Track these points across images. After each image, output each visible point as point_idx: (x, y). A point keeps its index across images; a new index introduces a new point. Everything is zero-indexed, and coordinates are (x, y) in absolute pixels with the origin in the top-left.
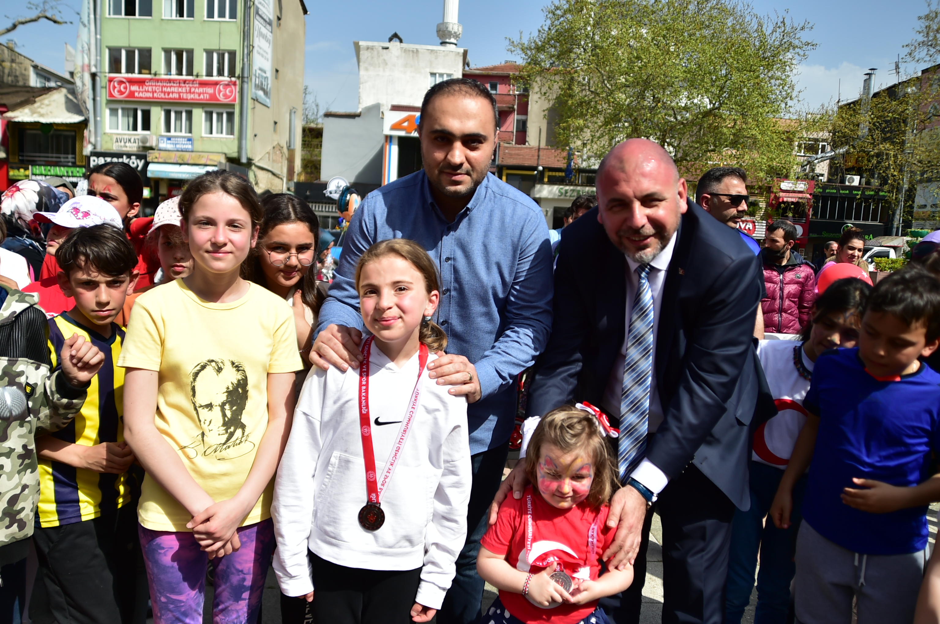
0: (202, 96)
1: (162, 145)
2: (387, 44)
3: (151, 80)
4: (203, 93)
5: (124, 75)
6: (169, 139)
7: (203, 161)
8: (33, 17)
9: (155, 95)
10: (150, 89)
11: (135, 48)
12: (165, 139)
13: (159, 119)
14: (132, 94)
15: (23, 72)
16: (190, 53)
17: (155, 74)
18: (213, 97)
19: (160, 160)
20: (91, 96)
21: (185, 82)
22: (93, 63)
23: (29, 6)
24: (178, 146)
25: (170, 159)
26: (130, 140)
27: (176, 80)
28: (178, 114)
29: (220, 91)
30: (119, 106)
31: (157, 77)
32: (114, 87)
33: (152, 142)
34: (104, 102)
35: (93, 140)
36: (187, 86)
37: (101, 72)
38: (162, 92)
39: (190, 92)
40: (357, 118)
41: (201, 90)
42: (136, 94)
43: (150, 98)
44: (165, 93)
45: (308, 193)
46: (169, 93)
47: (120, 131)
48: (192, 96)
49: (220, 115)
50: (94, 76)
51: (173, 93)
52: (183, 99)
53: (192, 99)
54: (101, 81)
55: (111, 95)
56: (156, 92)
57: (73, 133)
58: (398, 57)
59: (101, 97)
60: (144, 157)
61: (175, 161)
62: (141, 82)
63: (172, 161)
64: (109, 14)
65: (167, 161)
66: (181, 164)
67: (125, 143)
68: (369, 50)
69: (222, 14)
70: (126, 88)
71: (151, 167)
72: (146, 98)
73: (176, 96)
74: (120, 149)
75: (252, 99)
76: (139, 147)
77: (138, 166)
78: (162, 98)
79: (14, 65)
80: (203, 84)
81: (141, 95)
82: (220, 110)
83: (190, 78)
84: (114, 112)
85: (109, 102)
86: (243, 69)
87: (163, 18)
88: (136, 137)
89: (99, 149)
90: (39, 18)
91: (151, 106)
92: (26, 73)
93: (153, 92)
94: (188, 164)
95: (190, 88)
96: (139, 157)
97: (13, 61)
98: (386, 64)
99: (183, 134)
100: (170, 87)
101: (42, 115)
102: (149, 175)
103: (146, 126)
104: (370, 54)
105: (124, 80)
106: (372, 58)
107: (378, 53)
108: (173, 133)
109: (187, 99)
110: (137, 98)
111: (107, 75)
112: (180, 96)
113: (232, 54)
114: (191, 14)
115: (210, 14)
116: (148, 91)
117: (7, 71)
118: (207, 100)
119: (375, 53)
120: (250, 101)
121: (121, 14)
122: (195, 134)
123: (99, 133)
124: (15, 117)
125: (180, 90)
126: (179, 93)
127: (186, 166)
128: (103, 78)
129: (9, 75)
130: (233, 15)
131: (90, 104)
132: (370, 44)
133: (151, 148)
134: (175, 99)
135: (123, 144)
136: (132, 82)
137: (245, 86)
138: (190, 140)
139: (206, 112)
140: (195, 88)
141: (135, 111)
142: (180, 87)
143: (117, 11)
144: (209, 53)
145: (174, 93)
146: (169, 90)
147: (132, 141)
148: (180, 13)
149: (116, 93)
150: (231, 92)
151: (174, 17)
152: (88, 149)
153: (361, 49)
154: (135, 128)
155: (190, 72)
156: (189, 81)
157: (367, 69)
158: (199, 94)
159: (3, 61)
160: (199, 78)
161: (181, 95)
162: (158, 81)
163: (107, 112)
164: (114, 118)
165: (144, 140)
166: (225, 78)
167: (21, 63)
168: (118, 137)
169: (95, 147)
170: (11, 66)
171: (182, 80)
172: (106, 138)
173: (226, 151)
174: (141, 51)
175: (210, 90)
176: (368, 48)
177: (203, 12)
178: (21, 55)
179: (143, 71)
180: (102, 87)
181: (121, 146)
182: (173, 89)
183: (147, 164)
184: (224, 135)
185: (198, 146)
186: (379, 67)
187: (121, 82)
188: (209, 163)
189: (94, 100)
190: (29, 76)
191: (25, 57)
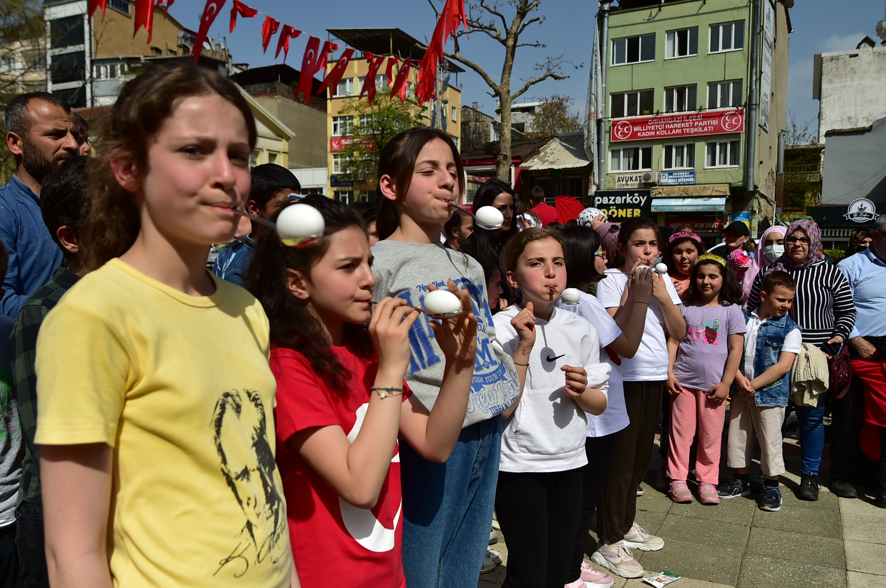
0: (706, 129)
1: (663, 181)
2: (856, 52)
3: (653, 119)
4: (707, 126)
5: (626, 118)
6: (670, 173)
7: (708, 193)
8: (542, 76)
9: (658, 133)
10: (653, 128)
11: (637, 91)
12: (667, 175)
13: (661, 155)
14: (635, 134)
15: (485, 128)
16: (693, 88)
17: (658, 113)
18: (718, 128)
19: (664, 195)
20: (596, 141)
21: (688, 116)
22: (600, 110)
23: (536, 67)
24: (679, 180)
25: (674, 193)
26: (631, 179)
27: (679, 116)
28: (680, 149)
29: (725, 122)
30: (621, 148)
31: (659, 116)
32: (618, 130)
33: (654, 179)
34: (607, 144)
35: (597, 181)
36: (691, 120)
37: (605, 118)
38: (664, 129)
39: (693, 126)
40: (866, 134)
41: (705, 123)
42: (639, 134)
43: (653, 136)
44: (667, 130)
45: (824, 218)
46: (671, 130)
47: (621, 171)
48: (696, 130)
49: (723, 146)
50: (599, 122)
51: (675, 129)
52: (686, 134)
53: (696, 133)
54: (605, 127)
55: (615, 138)
56: (658, 130)
57: (579, 177)
58: (869, 63)
59: (605, 141)
60: (648, 193)
61: (679, 195)
62: (643, 123)
63: (676, 195)
64: (613, 63)
65: (670, 195)
66: (684, 198)
67: (627, 181)
68: (834, 61)
69: (726, 45)
70: (628, 130)
71: (655, 202)
72: (649, 137)
73: (679, 131)
74: (622, 187)
75: (760, 125)
76: (640, 184)
77: (640, 202)
78: (665, 135)
79: (478, 124)
80: (707, 117)
81: (644, 134)
82: (723, 141)
83: (693, 112)
84: (615, 154)
85: (611, 144)
86: (750, 97)
87: (666, 58)
88: (638, 175)
89: (602, 189)
90: (546, 76)
91: (653, 144)
92: (488, 129)
93: (656, 131)
94: (692, 197)
95: (694, 122)
96: (641, 194)
97: (477, 120)
98: (855, 73)
99: (685, 168)
100: (673, 124)
101: (552, 163)
102: (653, 210)
103: (647, 164)
104: (834, 65)
105: (628, 123)
106: (838, 68)
107: (845, 62)
108: (673, 168)
109: (690, 134)
110: (640, 137)
111: (610, 119)
112: (683, 131)
113: (738, 83)
114: (694, 50)
115: (714, 47)
116: (651, 130)
117: (472, 130)
118: (711, 132)
119: (841, 62)
120: (758, 128)
121: (624, 62)
122: (697, 167)
123: (603, 174)
124: (530, 167)
125: (683, 125)
126: (682, 128)
127: (690, 200)
128: (607, 123)
129: (473, 134)
130: (739, 44)
131: (594, 149)
132: (834, 54)
133: (654, 184)
134: (678, 134)
135: (624, 182)
136: (635, 123)
137: (754, 113)
138: (692, 173)
139: (708, 145)
140: (699, 121)
141: (636, 150)
142: (683, 122)
143: (620, 59)
144: (713, 86)
145: (677, 128)
146: (672, 126)
147: (634, 179)
148: (682, 51)
149: (619, 136)
150: (737, 121)
151: (677, 56)
152: (593, 190)
153: (824, 62)
154: (636, 167)
155: (692, 107)
156: (693, 115)
157: (830, 82)
158: (703, 128)
159: (470, 122)
160: (702, 112)
161: (685, 130)
162: (660, 118)
163: (610, 154)
164: (616, 160)
165: (647, 177)
166: (731, 109)
167: (484, 122)
168: (620, 176)
169: (598, 187)
170: (476, 125)
171: (686, 115)
172: (609, 178)
173: (731, 181)
174: (643, 92)
175: (715, 122)
176: (832, 59)
177: (707, 46)
178: (484, 114)
179: (645, 112)
180: (606, 132)
181: (623, 185)
182: (676, 125)
183: (649, 200)
184: (728, 165)
185: (700, 178)
186: (846, 77)
187: (624, 125)
188: (714, 194)
189: (599, 144)
190: (490, 132)
191: (487, 116)
